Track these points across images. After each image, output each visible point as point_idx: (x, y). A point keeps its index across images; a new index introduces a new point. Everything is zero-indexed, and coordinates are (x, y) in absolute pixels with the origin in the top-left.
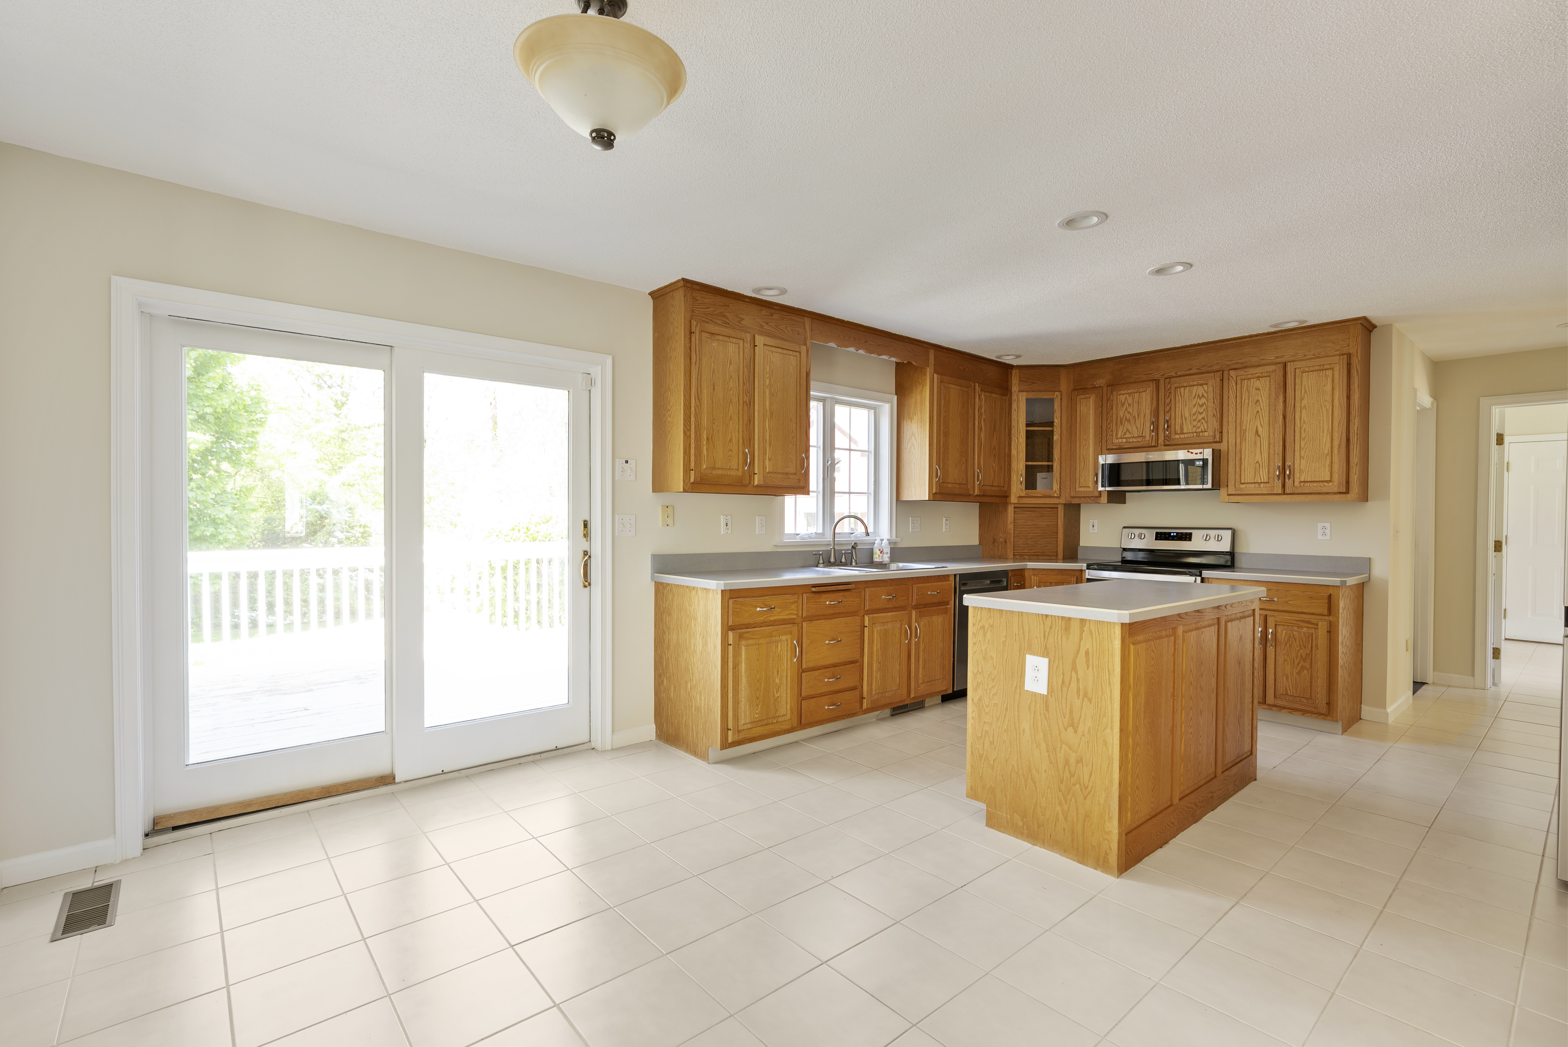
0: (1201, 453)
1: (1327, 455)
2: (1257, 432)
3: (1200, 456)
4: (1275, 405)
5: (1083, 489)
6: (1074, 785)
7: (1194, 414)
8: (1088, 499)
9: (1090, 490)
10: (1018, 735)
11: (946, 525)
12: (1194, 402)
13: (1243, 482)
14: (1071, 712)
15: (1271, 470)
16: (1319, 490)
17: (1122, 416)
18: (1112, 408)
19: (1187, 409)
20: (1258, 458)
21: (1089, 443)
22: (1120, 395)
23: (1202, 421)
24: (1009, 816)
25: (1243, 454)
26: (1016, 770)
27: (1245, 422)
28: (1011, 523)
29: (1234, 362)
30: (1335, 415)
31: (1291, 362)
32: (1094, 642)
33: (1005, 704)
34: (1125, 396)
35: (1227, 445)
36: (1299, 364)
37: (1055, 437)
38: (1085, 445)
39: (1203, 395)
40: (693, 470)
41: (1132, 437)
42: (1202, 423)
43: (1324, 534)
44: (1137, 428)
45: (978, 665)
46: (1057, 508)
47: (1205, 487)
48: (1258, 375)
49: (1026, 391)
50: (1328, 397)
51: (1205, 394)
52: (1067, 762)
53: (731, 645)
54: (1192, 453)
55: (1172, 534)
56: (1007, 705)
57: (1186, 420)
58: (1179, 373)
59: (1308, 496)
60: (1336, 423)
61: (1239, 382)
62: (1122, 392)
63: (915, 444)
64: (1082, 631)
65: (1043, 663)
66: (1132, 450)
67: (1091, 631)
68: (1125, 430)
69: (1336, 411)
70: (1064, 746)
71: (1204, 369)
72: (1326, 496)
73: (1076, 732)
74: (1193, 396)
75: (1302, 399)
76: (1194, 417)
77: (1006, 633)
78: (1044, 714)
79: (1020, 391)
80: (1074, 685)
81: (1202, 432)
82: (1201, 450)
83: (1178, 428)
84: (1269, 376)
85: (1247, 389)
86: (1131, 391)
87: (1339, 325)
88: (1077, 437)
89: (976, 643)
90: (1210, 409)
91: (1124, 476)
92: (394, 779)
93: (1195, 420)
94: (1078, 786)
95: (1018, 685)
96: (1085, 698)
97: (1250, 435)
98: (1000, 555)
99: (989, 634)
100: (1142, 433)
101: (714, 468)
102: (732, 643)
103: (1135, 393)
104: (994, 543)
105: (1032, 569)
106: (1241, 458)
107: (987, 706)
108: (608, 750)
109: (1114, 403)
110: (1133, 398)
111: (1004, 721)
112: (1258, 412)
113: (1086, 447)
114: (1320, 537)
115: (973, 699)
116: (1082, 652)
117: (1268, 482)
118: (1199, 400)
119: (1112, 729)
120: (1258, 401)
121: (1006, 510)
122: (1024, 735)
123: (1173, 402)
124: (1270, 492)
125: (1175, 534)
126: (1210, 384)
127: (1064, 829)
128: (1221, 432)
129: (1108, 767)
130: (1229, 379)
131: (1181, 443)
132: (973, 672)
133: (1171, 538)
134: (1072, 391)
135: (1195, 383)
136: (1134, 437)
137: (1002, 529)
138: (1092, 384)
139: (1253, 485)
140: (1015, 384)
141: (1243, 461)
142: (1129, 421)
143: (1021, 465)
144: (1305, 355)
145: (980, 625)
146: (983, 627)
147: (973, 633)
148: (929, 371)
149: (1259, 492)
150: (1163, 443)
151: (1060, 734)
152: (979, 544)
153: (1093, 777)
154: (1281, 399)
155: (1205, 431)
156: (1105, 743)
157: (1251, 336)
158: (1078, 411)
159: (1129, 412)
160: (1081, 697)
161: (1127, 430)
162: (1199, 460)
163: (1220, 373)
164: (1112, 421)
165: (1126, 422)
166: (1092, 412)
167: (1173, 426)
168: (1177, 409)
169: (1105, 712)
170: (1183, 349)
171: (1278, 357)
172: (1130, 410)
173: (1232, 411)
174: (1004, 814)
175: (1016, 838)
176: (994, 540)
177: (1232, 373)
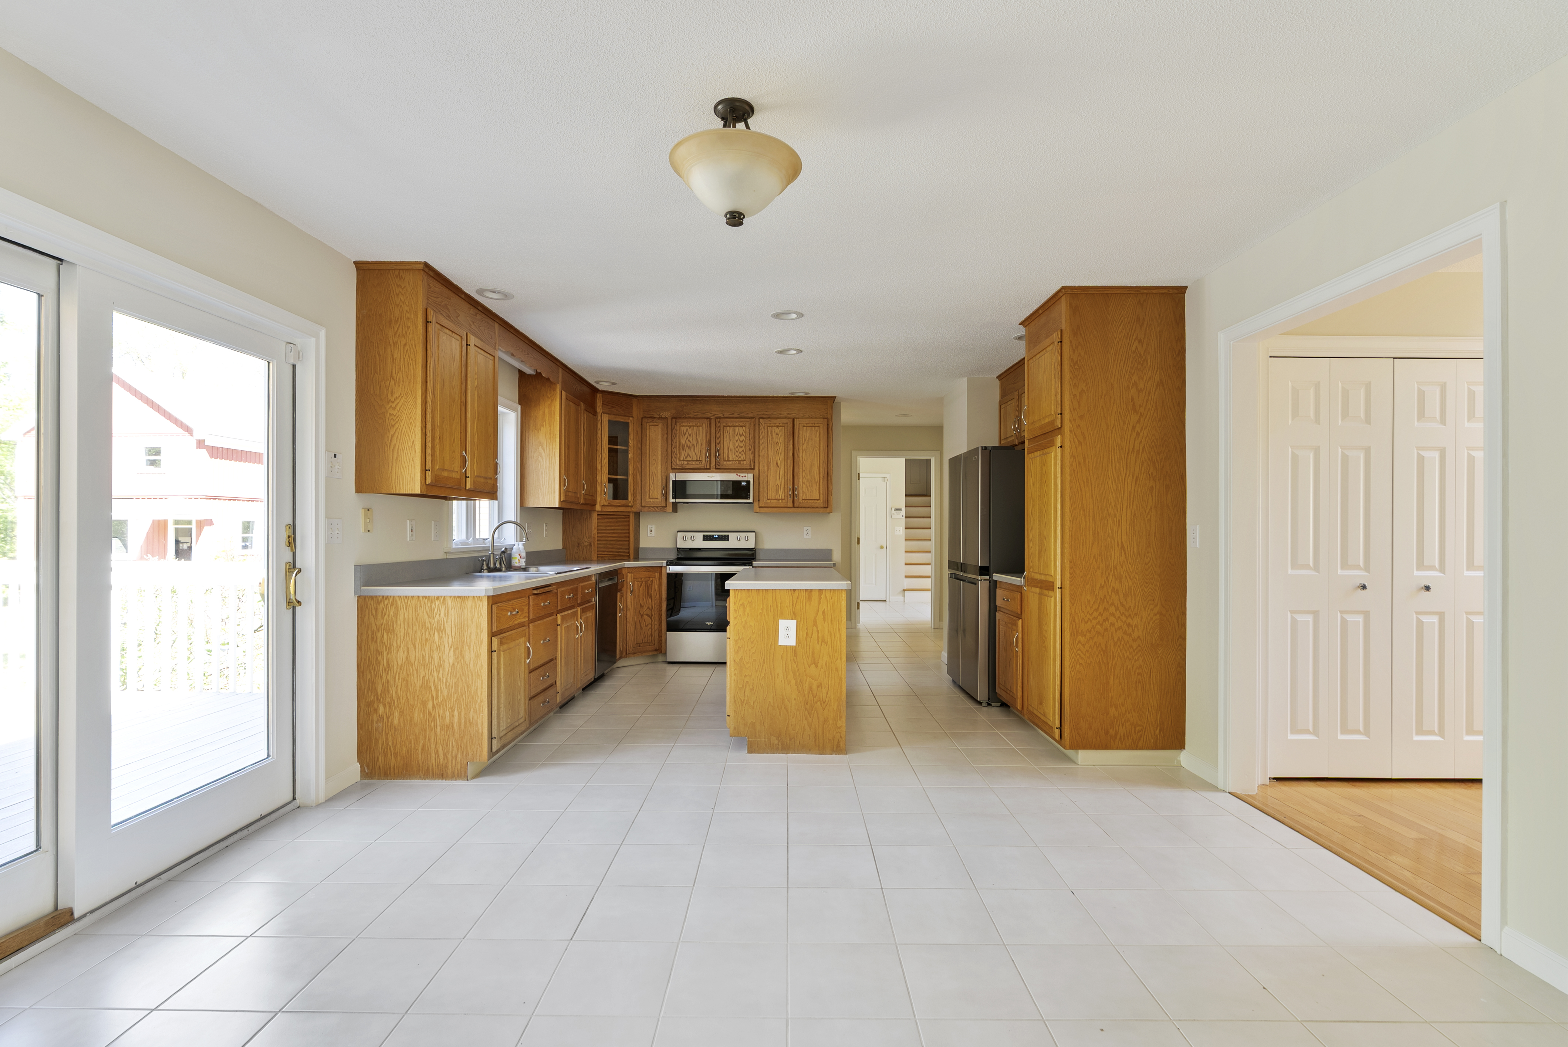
0: (745, 476)
1: (817, 482)
2: (777, 464)
3: (745, 479)
4: (788, 446)
5: (652, 500)
6: (816, 703)
7: (737, 447)
8: (656, 508)
9: (658, 500)
10: (773, 678)
11: (546, 530)
12: (737, 439)
13: (769, 498)
14: (813, 654)
15: (786, 491)
16: (813, 505)
17: (684, 443)
18: (676, 436)
19: (731, 443)
20: (778, 482)
21: (658, 462)
22: (682, 426)
23: (742, 452)
24: (766, 740)
25: (769, 478)
26: (772, 704)
27: (770, 456)
28: (595, 529)
29: (762, 413)
30: (821, 456)
31: (796, 418)
32: (829, 605)
33: (763, 659)
34: (686, 427)
35: (758, 471)
36: (801, 421)
37: (630, 456)
38: (654, 464)
39: (742, 434)
40: (429, 470)
41: (691, 461)
42: (742, 454)
43: (807, 534)
44: (696, 454)
45: (739, 634)
46: (629, 515)
47: (749, 501)
48: (777, 424)
49: (608, 414)
50: (817, 445)
51: (744, 433)
52: (811, 689)
53: (495, 651)
54: (739, 476)
55: (715, 536)
56: (764, 659)
57: (731, 451)
58: (726, 416)
59: (807, 509)
60: (822, 462)
61: (766, 428)
62: (684, 424)
63: (543, 454)
64: (820, 598)
65: (793, 624)
66: (692, 471)
67: (826, 597)
68: (686, 455)
69: (822, 454)
70: (808, 678)
71: (742, 415)
72: (816, 509)
73: (817, 667)
74: (736, 434)
75: (803, 444)
76: (737, 450)
77: (763, 606)
78: (794, 659)
79: (604, 413)
80: (815, 635)
81: (742, 461)
82: (746, 474)
83: (725, 456)
84: (784, 426)
85: (771, 434)
86: (691, 424)
87: (822, 399)
88: (647, 457)
89: (737, 617)
90: (747, 444)
91: (690, 491)
92: (72, 914)
93: (737, 452)
94: (819, 703)
95: (773, 643)
96: (823, 643)
97: (773, 466)
98: (585, 557)
99: (748, 609)
100: (700, 458)
101: (443, 470)
102: (496, 650)
103: (694, 426)
104: (578, 546)
105: (628, 567)
106: (767, 481)
107: (747, 663)
108: (322, 803)
109: (678, 432)
110: (693, 430)
111: (762, 671)
112: (777, 450)
113: (655, 465)
114: (805, 536)
115: (734, 660)
116: (821, 612)
117: (784, 499)
118: (740, 437)
119: (841, 659)
120: (777, 442)
121: (591, 517)
122: (778, 677)
123: (722, 436)
124: (785, 506)
125: (717, 536)
126: (747, 426)
127: (809, 735)
128: (754, 462)
129: (839, 685)
130: (759, 425)
131: (728, 468)
132: (734, 639)
133: (714, 539)
134: (642, 418)
135: (737, 424)
136: (693, 461)
137: (587, 534)
138: (659, 415)
139: (775, 501)
140: (599, 406)
141: (769, 484)
142: (689, 448)
143: (605, 478)
144: (804, 415)
145: (741, 603)
146: (743, 604)
147: (734, 610)
148: (558, 387)
149: (779, 506)
150: (714, 467)
151: (805, 671)
152: (563, 548)
153: (829, 694)
154: (791, 443)
155: (744, 461)
156: (837, 669)
157: (773, 397)
158: (648, 436)
159: (689, 441)
160: (820, 643)
161: (688, 455)
162: (744, 481)
163: (753, 420)
164: (676, 446)
165: (687, 448)
166: (660, 437)
167: (722, 455)
168: (725, 442)
169: (836, 649)
170: (729, 398)
171: (788, 414)
172: (690, 439)
173: (761, 448)
174: (763, 740)
175: (773, 753)
176: (579, 544)
177: (761, 420)
